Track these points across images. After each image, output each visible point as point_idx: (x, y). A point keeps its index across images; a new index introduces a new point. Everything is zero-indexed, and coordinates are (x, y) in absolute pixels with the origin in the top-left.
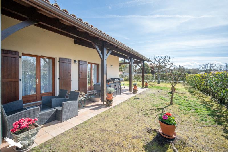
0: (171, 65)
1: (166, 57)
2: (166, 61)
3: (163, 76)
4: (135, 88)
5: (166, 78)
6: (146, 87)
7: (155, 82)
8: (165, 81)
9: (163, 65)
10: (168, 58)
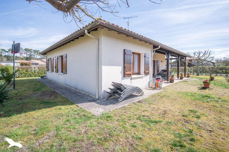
0: (212, 59)
1: (206, 52)
2: (206, 55)
3: (203, 69)
4: (181, 76)
5: (206, 71)
6: (188, 77)
7: (193, 74)
8: (204, 74)
9: (203, 59)
10: (209, 53)
